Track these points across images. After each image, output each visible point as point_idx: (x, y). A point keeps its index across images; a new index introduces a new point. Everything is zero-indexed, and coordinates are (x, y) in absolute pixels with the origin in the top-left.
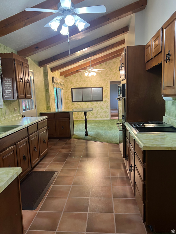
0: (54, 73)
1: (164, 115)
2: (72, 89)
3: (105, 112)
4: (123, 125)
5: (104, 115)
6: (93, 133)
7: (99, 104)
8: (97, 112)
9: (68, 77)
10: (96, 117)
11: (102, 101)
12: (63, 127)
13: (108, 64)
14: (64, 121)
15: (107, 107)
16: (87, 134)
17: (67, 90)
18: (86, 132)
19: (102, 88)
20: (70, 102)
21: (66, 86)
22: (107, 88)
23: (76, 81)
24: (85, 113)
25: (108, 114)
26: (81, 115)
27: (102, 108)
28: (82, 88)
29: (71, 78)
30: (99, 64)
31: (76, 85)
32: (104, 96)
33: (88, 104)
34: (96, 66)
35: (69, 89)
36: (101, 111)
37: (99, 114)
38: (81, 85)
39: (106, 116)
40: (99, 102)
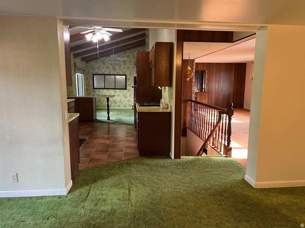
0: (76, 59)
1: (161, 99)
2: (94, 75)
3: (129, 101)
4: (135, 105)
5: (127, 103)
6: (114, 118)
7: (122, 93)
8: (120, 101)
9: (89, 63)
10: (119, 106)
11: (126, 89)
12: (86, 111)
13: (131, 52)
14: (87, 105)
15: (130, 95)
16: (109, 119)
17: (88, 76)
18: (109, 117)
19: (126, 76)
20: (91, 89)
21: (87, 71)
22: (130, 76)
23: (99, 67)
24: (108, 99)
25: (131, 103)
26: (103, 103)
27: (125, 97)
28: (105, 75)
29: (93, 63)
30: (123, 51)
31: (98, 71)
32: (127, 84)
33: (110, 92)
34: (120, 53)
35: (90, 75)
36: (124, 100)
37: (122, 103)
38: (103, 72)
39: (129, 105)
40: (122, 91)
